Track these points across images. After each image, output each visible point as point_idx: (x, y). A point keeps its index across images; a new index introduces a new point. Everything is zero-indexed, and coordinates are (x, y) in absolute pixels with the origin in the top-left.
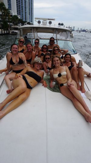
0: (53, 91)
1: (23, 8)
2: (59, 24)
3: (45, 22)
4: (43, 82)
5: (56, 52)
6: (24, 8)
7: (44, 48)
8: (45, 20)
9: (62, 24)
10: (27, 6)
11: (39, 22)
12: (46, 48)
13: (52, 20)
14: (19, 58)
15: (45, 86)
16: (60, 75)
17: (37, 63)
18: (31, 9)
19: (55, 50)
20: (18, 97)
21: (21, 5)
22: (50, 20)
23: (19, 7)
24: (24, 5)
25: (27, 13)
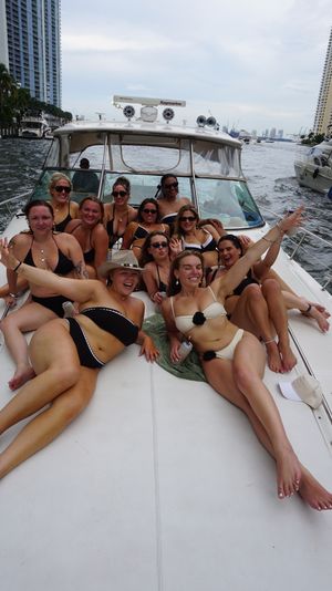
0: (181, 375)
1: (27, 60)
2: (201, 120)
3: (149, 110)
4: (143, 340)
5: (186, 225)
6: (31, 59)
7: (147, 211)
8: (149, 103)
9: (211, 122)
10: (40, 52)
11: (129, 112)
12: (153, 212)
13: (173, 104)
14: (59, 250)
15: (151, 358)
16: (199, 319)
17: (125, 270)
18: (54, 61)
19: (185, 219)
20: (53, 401)
21: (22, 50)
22: (166, 103)
23: (17, 56)
24: (31, 52)
25: (41, 76)
